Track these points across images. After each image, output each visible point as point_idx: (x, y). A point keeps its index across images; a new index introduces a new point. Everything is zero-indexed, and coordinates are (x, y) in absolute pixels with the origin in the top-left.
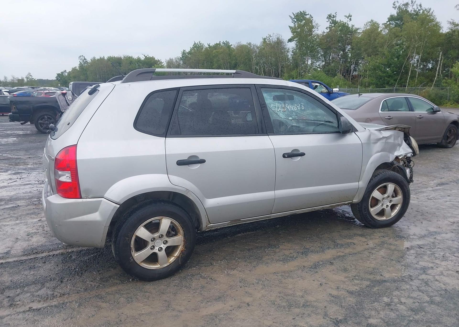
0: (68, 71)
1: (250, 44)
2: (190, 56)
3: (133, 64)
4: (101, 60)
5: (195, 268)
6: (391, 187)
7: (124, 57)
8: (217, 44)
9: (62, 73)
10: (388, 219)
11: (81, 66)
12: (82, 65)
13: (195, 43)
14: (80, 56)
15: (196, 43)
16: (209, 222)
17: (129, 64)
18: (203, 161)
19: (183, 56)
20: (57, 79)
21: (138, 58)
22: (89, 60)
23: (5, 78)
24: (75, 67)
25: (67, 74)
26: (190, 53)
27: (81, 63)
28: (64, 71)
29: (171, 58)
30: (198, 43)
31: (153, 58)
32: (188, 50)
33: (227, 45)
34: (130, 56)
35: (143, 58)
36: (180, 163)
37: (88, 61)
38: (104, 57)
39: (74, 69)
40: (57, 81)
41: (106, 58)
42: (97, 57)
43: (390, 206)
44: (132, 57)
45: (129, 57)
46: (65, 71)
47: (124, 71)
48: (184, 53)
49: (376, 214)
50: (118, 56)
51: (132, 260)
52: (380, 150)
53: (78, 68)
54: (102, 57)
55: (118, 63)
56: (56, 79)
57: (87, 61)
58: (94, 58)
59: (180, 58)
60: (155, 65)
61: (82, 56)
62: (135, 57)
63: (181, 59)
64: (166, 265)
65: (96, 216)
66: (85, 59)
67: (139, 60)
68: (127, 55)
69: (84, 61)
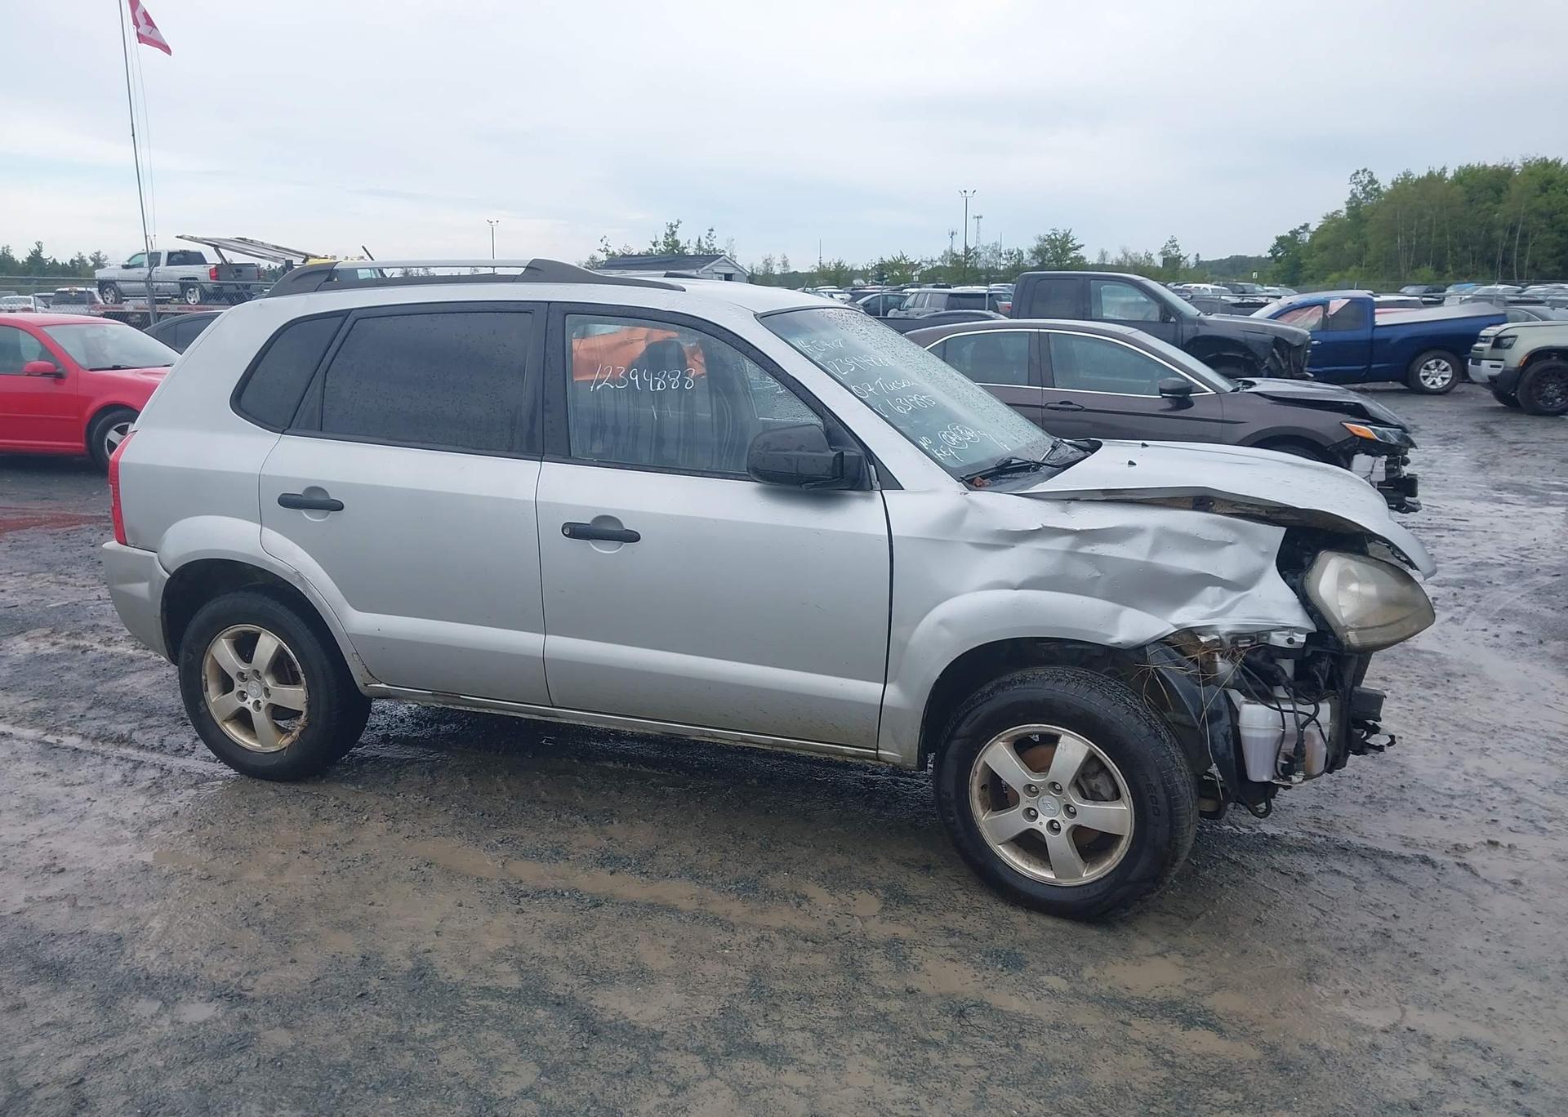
0: (1313, 228)
3: (1554, 189)
4: (1433, 180)
6: (1072, 750)
7: (1524, 164)
9: (1294, 233)
11: (1354, 205)
12: (1359, 203)
14: (1358, 173)
16: (371, 675)
17: (1538, 193)
18: (335, 506)
20: (1274, 256)
22: (1385, 182)
23: (1103, 255)
24: (1335, 213)
25: (1308, 238)
27: (1354, 195)
28: (1302, 228)
36: (287, 501)
37: (1382, 189)
38: (1443, 168)
39: (1332, 219)
40: (1273, 261)
41: (1449, 175)
42: (1420, 172)
43: (1064, 827)
45: (1545, 164)
46: (1305, 227)
47: (1510, 220)
49: (1007, 844)
50: (1499, 164)
52: (1018, 578)
53: (1344, 213)
54: (1437, 169)
55: (1492, 188)
56: (1270, 255)
57: (1377, 190)
58: (1407, 175)
61: (1365, 170)
64: (271, 750)
65: (144, 590)
66: (1372, 181)
68: (1538, 158)
69: (1368, 189)
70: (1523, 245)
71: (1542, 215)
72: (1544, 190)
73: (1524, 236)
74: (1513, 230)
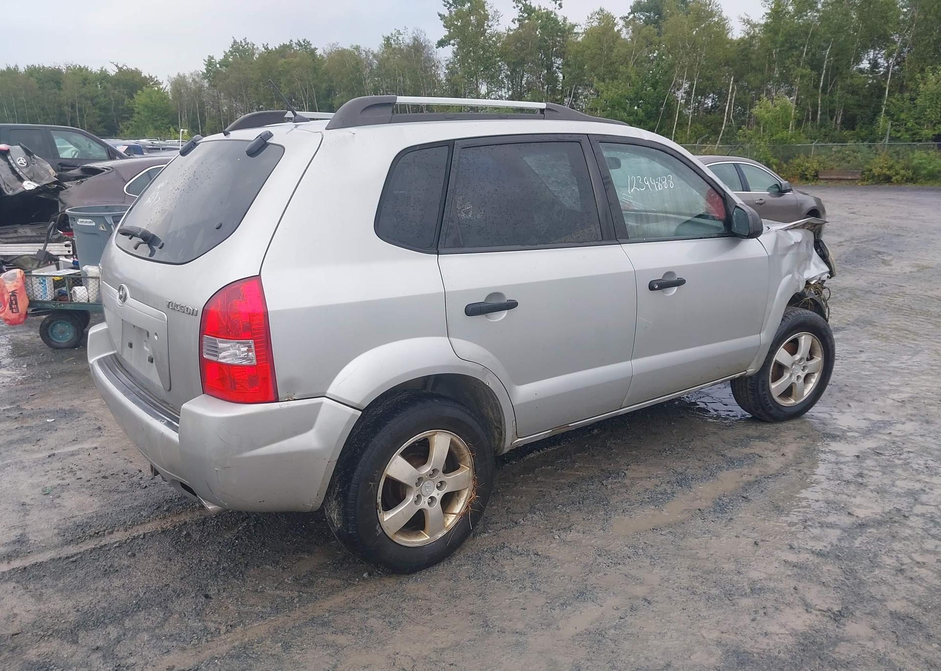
1: (357, 48)
2: (224, 69)
3: (89, 84)
5: (487, 535)
6: (805, 341)
7: (67, 68)
8: (285, 46)
10: (798, 402)
13: (235, 42)
15: (238, 41)
16: (517, 433)
17: (81, 85)
18: (511, 305)
19: (208, 71)
21: (102, 70)
26: (224, 63)
29: (181, 74)
30: (243, 41)
31: (137, 73)
32: (219, 57)
33: (306, 48)
34: (83, 66)
35: (112, 71)
36: (473, 310)
38: (16, 66)
43: (803, 376)
44: (87, 70)
45: (81, 69)
47: (70, 100)
48: (210, 63)
49: (779, 396)
50: (53, 66)
51: (380, 531)
52: (789, 268)
55: (53, 81)
59: (203, 74)
60: (144, 87)
62: (95, 68)
63: (205, 76)
64: (440, 535)
65: (308, 441)
67: (103, 76)
68: (74, 64)
70: (82, 116)
71: (87, 98)
72: (85, 84)
73: (80, 110)
74: (73, 107)
